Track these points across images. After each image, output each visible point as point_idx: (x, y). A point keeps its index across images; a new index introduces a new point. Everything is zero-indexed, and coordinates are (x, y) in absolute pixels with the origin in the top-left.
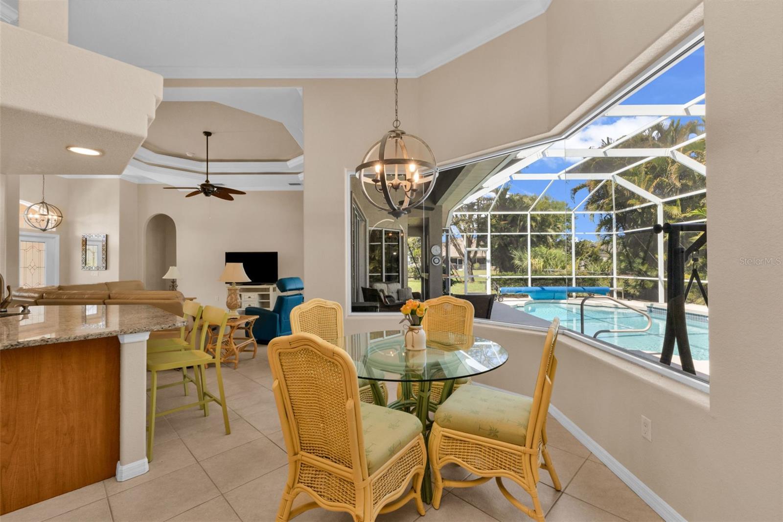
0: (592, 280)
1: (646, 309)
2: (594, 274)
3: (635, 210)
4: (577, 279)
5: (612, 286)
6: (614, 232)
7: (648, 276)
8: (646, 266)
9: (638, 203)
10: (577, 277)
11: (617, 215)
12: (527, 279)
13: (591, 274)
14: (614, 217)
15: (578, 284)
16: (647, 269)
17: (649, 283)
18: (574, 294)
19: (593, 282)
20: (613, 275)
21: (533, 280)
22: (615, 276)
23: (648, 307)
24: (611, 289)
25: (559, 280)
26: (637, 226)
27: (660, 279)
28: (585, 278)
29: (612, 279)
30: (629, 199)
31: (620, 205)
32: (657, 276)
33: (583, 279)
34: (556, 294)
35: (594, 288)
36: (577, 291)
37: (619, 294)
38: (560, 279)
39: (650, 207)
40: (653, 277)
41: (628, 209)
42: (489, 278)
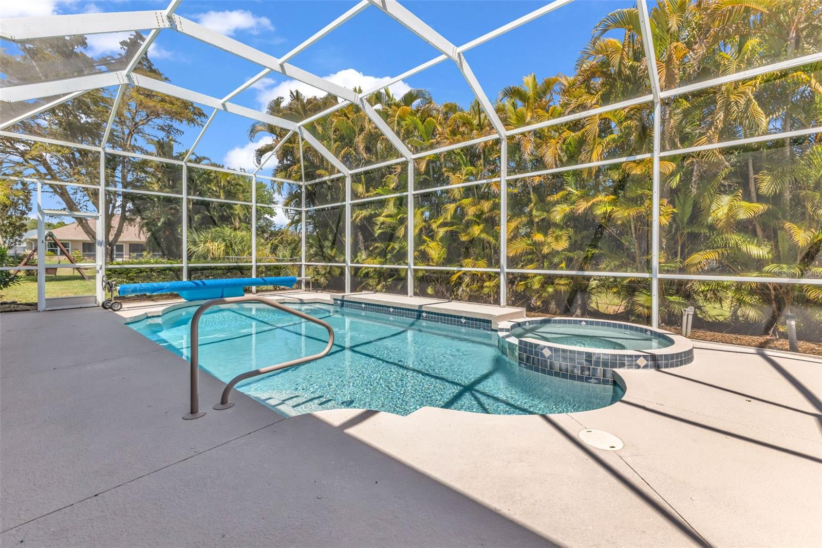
0: (278, 268)
1: (332, 302)
2: (282, 261)
3: (325, 182)
4: (258, 267)
5: (300, 275)
6: (304, 209)
7: (336, 262)
8: (334, 250)
9: (327, 174)
10: (258, 264)
11: (306, 188)
12: (180, 270)
13: (278, 261)
14: (303, 189)
15: (259, 273)
16: (336, 253)
17: (336, 269)
18: (254, 288)
19: (277, 270)
20: (301, 261)
21: (191, 271)
22: (303, 262)
23: (335, 299)
24: (298, 279)
25: (232, 269)
26: (327, 202)
27: (347, 264)
28: (270, 266)
29: (301, 265)
30: (318, 168)
31: (310, 176)
32: (344, 261)
33: (266, 267)
34: (225, 289)
35: (278, 278)
36: (257, 284)
37: (307, 284)
38: (235, 268)
39: (338, 179)
40: (341, 263)
41: (317, 181)
42: (101, 268)
